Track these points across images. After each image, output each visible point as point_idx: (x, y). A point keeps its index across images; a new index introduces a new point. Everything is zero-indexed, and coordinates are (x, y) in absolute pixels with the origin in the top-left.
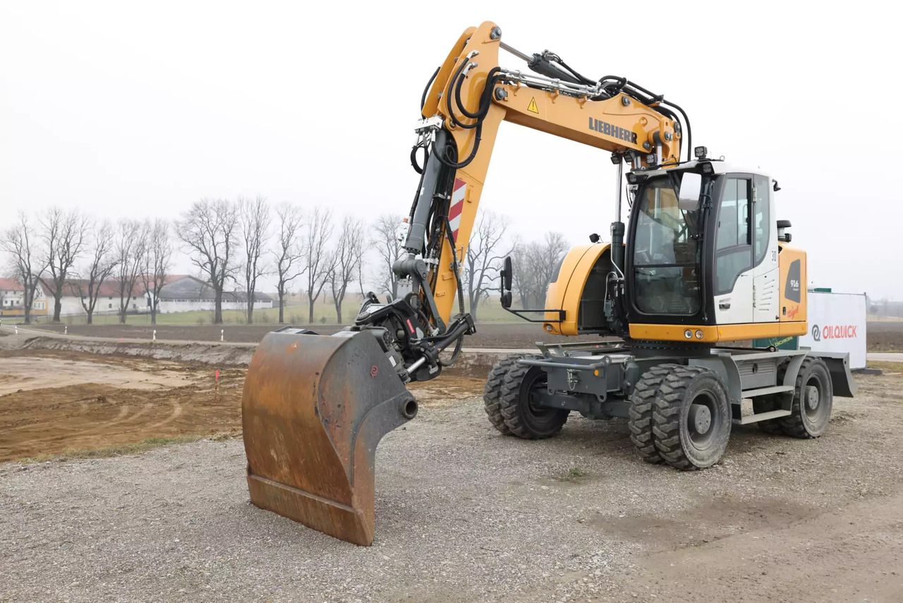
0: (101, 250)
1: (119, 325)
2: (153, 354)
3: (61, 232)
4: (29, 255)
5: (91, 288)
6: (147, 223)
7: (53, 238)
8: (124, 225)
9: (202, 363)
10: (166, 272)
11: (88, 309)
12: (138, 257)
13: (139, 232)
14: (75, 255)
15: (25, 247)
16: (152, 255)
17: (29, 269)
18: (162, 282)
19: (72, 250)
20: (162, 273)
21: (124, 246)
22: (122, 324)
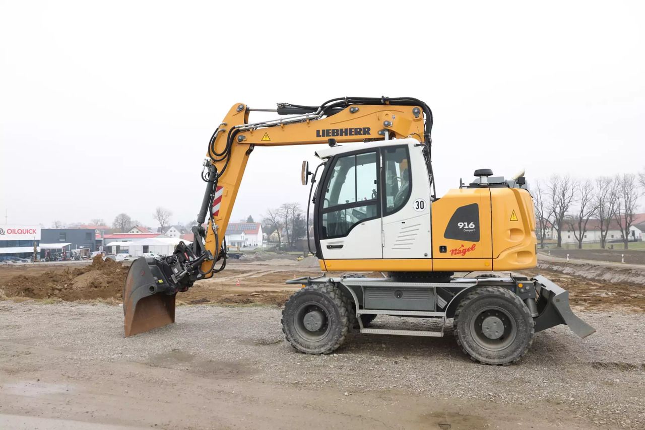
0: (585, 200)
1: (600, 250)
2: (563, 270)
3: (559, 191)
4: (542, 206)
5: (580, 225)
6: (617, 178)
7: (554, 194)
8: (600, 181)
9: (582, 277)
10: (634, 211)
11: (579, 239)
12: (612, 203)
13: (612, 184)
14: (569, 204)
15: (539, 201)
16: (622, 200)
17: (542, 216)
18: (631, 219)
19: (566, 201)
20: (631, 212)
21: (601, 195)
22: (603, 249)
